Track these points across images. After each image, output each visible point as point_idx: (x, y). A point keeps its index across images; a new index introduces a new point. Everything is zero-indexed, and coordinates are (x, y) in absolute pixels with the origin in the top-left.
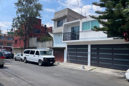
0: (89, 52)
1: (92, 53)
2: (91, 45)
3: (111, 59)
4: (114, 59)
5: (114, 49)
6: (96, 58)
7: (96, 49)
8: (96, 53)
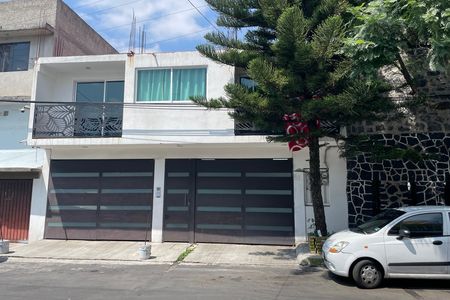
0: (158, 189)
1: (170, 191)
2: (166, 160)
3: (239, 210)
4: (248, 210)
5: (248, 175)
6: (186, 209)
7: (187, 175)
8: (186, 191)
